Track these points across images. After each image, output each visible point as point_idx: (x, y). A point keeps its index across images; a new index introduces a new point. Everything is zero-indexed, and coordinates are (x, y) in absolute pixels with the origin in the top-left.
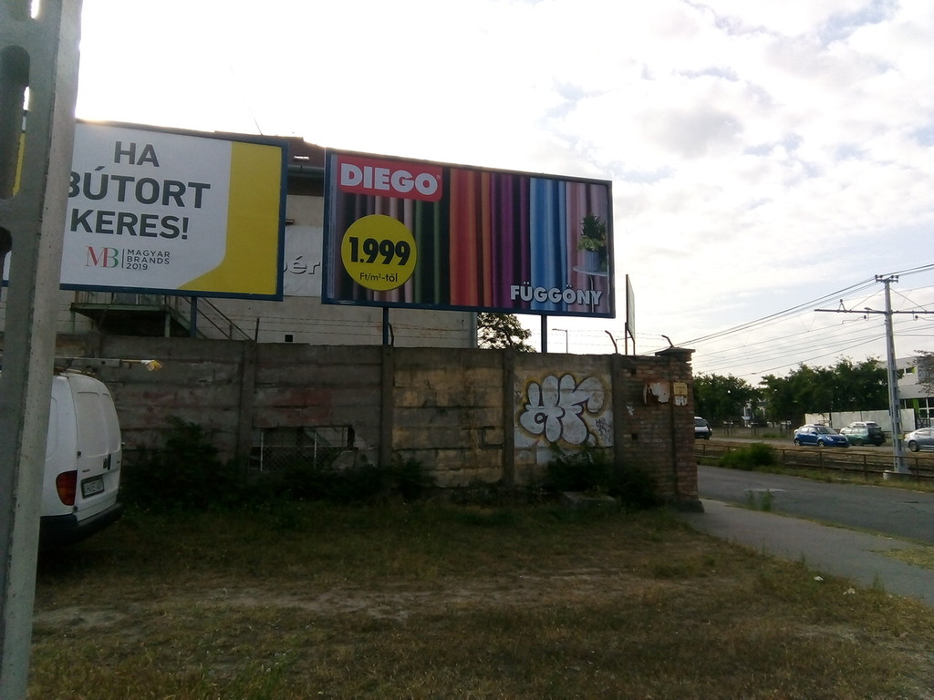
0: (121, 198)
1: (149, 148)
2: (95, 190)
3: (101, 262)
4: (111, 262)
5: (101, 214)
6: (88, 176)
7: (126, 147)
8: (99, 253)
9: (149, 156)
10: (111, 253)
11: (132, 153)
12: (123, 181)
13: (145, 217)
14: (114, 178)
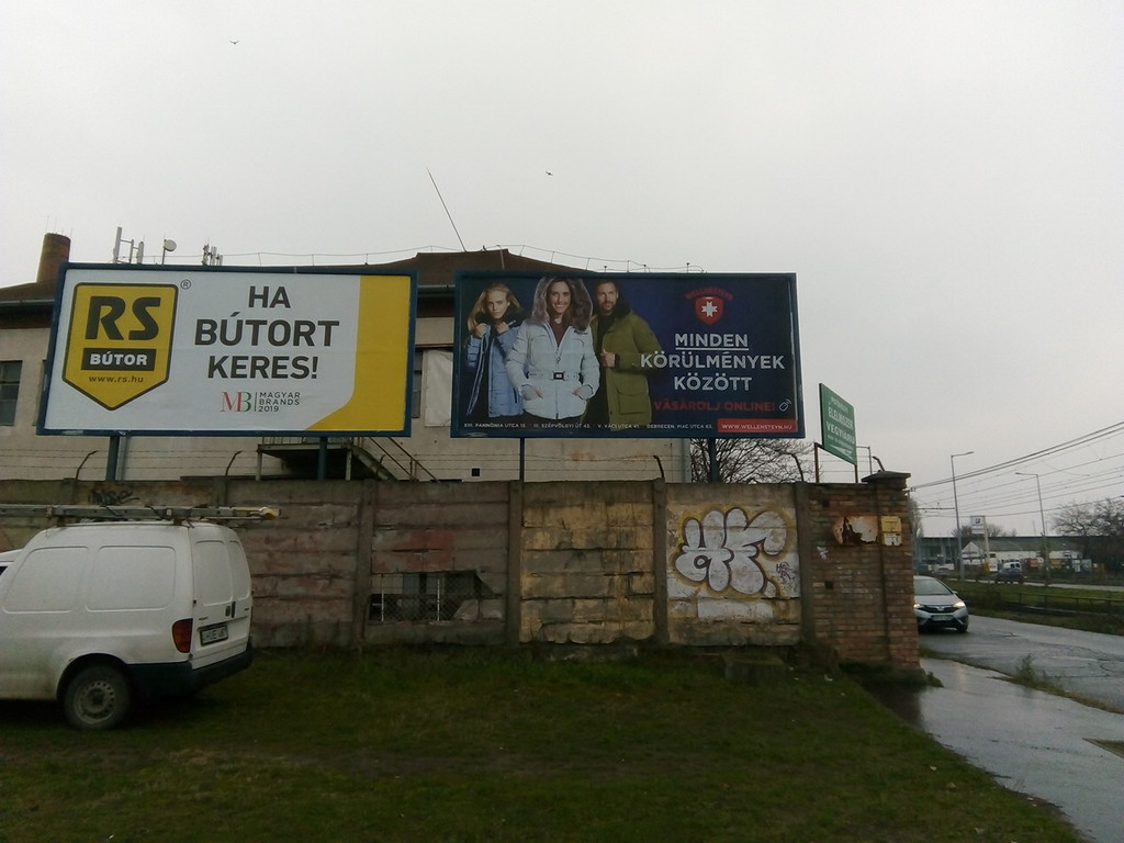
0: (255, 342)
1: (282, 290)
2: (231, 336)
3: (235, 406)
4: (244, 406)
5: (235, 359)
6: (224, 323)
7: (259, 291)
8: (233, 398)
9: (281, 298)
10: (245, 397)
11: (265, 297)
12: (256, 324)
13: (276, 359)
14: (248, 322)
